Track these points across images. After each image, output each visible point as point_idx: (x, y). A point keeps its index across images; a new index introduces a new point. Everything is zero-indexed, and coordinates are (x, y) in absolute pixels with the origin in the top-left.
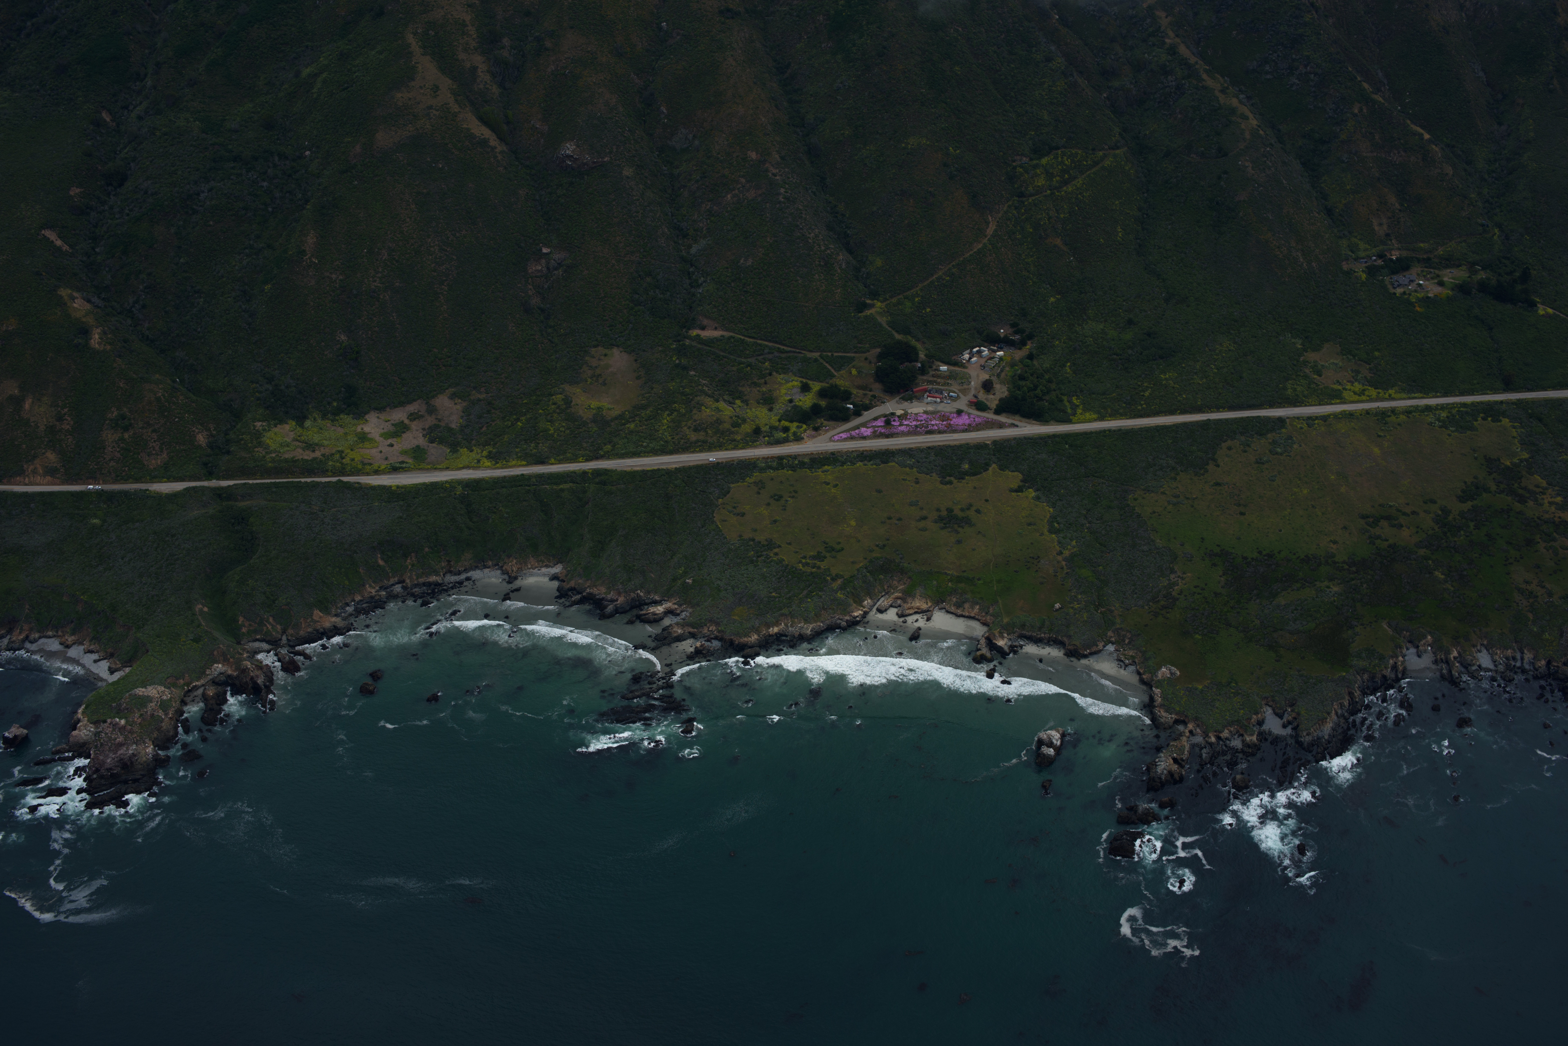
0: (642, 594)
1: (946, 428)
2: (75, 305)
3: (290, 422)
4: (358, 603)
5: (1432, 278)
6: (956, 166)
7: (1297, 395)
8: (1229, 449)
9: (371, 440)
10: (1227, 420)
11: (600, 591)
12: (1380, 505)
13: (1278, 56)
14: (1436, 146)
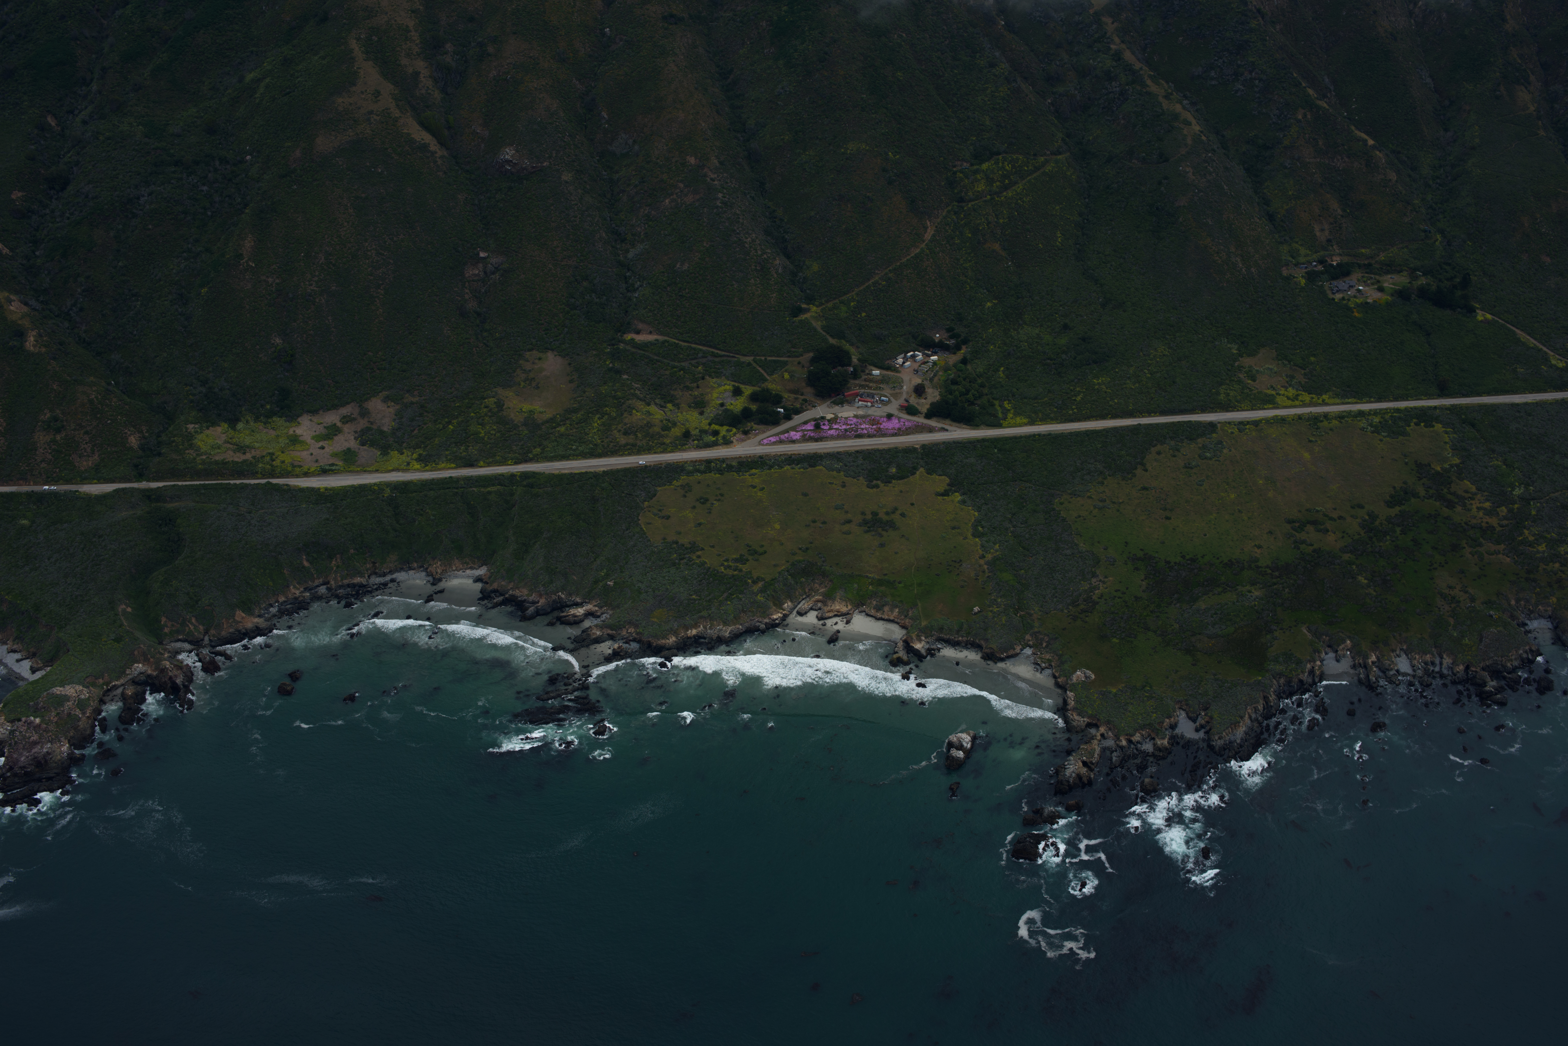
0: (563, 596)
1: (875, 432)
2: (12, 308)
3: (223, 424)
4: (282, 604)
5: (1373, 284)
6: (895, 171)
7: (1230, 400)
8: (1159, 453)
9: (302, 443)
10: (1157, 424)
11: (522, 593)
12: (1307, 510)
13: (1224, 62)
14: (1380, 151)
